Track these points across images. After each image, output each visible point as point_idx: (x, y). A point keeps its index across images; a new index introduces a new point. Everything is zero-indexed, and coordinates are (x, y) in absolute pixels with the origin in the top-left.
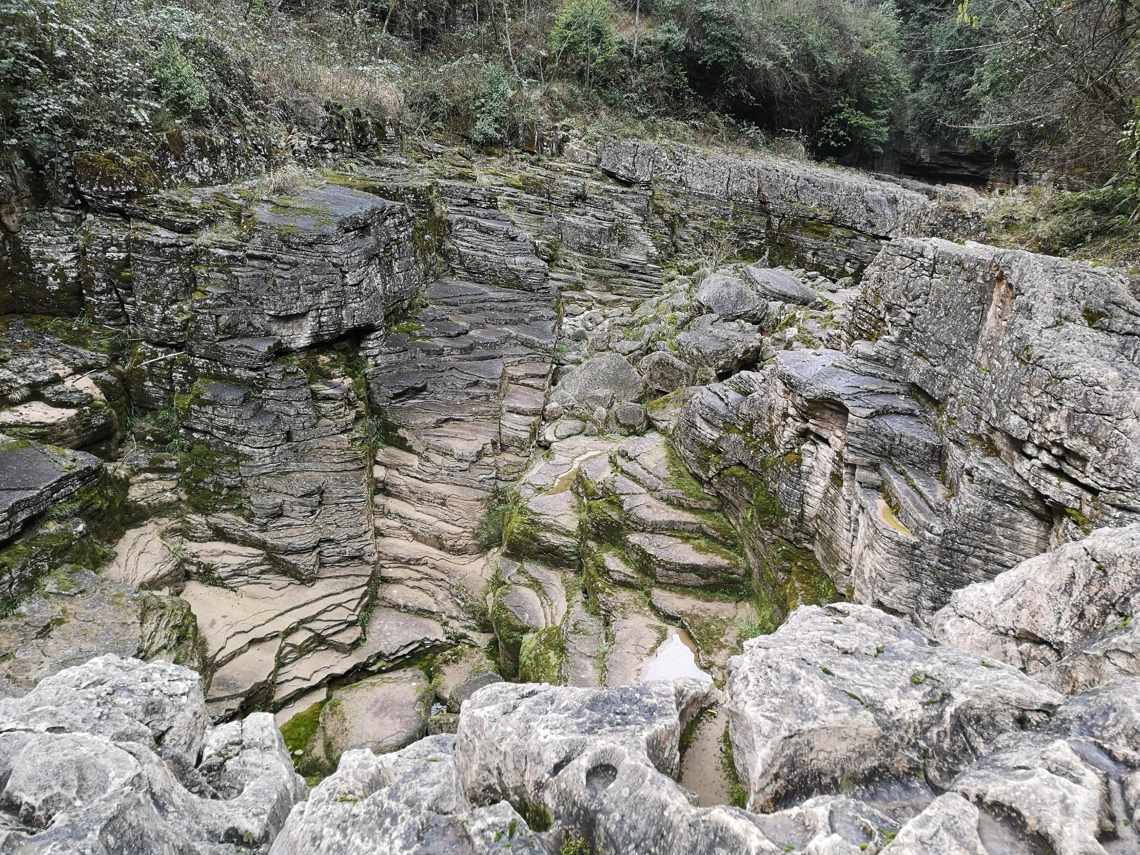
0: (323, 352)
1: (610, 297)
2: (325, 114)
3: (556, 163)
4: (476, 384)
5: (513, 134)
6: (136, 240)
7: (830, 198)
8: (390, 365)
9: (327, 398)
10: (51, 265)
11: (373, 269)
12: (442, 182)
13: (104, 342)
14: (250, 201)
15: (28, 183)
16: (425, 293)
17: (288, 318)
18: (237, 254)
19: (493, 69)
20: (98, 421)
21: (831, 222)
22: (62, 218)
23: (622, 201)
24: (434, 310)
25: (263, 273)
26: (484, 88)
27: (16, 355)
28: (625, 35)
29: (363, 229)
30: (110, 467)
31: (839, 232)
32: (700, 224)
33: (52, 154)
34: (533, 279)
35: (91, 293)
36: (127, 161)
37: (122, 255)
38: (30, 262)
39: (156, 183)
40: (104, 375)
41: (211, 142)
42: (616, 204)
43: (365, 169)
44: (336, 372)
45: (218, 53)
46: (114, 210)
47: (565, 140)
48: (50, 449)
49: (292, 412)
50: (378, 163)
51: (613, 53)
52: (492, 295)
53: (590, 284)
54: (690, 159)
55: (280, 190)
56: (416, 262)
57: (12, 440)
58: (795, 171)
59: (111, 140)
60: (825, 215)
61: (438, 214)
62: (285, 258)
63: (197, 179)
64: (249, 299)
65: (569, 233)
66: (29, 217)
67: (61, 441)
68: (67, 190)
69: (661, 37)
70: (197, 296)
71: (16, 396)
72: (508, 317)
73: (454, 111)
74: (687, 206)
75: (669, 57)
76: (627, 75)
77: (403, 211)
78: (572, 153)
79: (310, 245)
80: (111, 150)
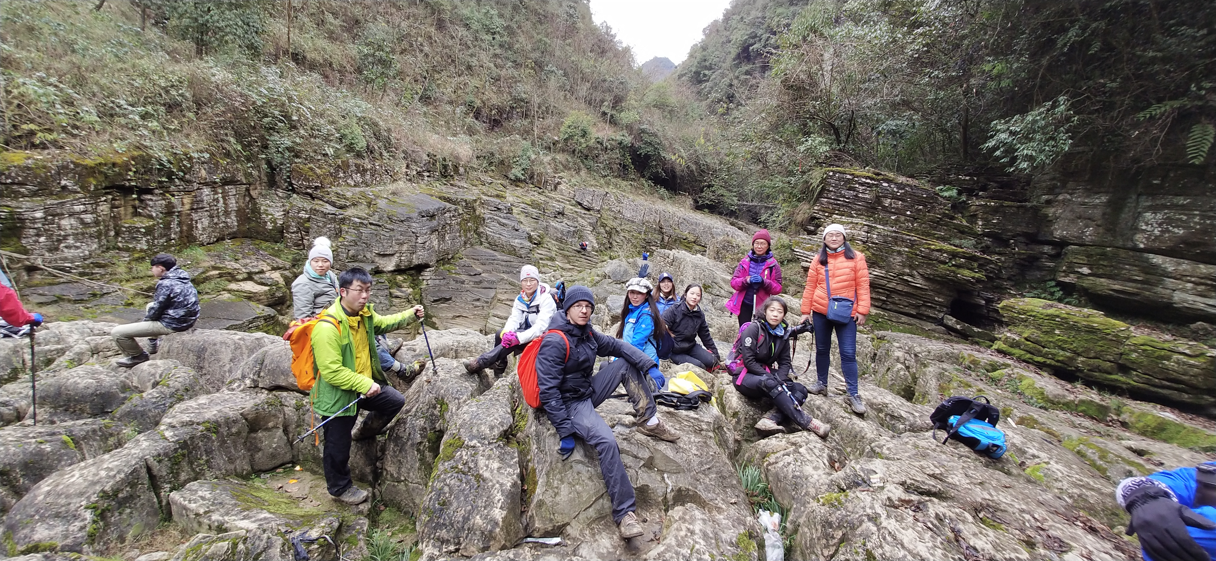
0: (399, 274)
1: (568, 266)
2: (427, 158)
3: (553, 195)
4: (478, 300)
5: (532, 177)
6: (315, 210)
7: (694, 230)
8: (435, 285)
9: (397, 297)
10: (270, 217)
11: (434, 236)
12: (485, 198)
13: (290, 257)
14: (377, 197)
15: (267, 176)
16: (463, 252)
17: (384, 255)
18: (364, 222)
19: (527, 144)
20: (279, 294)
21: (694, 242)
22: (281, 194)
23: (583, 218)
24: (466, 261)
25: (376, 232)
26: (520, 153)
27: (243, 258)
28: (600, 135)
29: (432, 216)
30: (281, 318)
31: (698, 248)
32: (627, 235)
33: (282, 164)
34: (523, 252)
35: (288, 232)
36: (318, 171)
37: (307, 216)
38: (260, 214)
39: (331, 183)
40: (287, 273)
41: (363, 166)
42: (579, 219)
43: (444, 187)
44: (404, 285)
45: (376, 125)
46: (307, 194)
47: (559, 183)
48: (252, 304)
49: (378, 301)
50: (452, 185)
51: (592, 143)
52: (499, 257)
53: (559, 258)
54: (625, 201)
55: (394, 193)
56: (460, 236)
57: (234, 297)
58: (679, 214)
59: (312, 160)
60: (691, 238)
61: (477, 213)
62: (388, 226)
63: (353, 183)
64: (366, 244)
65: (551, 231)
66: (264, 192)
67: (259, 301)
68: (286, 182)
69: (619, 138)
70: (340, 239)
71: (240, 277)
72: (505, 269)
73: (502, 162)
74: (621, 225)
75: (622, 148)
76: (599, 154)
77: (455, 210)
78: (561, 190)
79: (402, 221)
80: (312, 165)
